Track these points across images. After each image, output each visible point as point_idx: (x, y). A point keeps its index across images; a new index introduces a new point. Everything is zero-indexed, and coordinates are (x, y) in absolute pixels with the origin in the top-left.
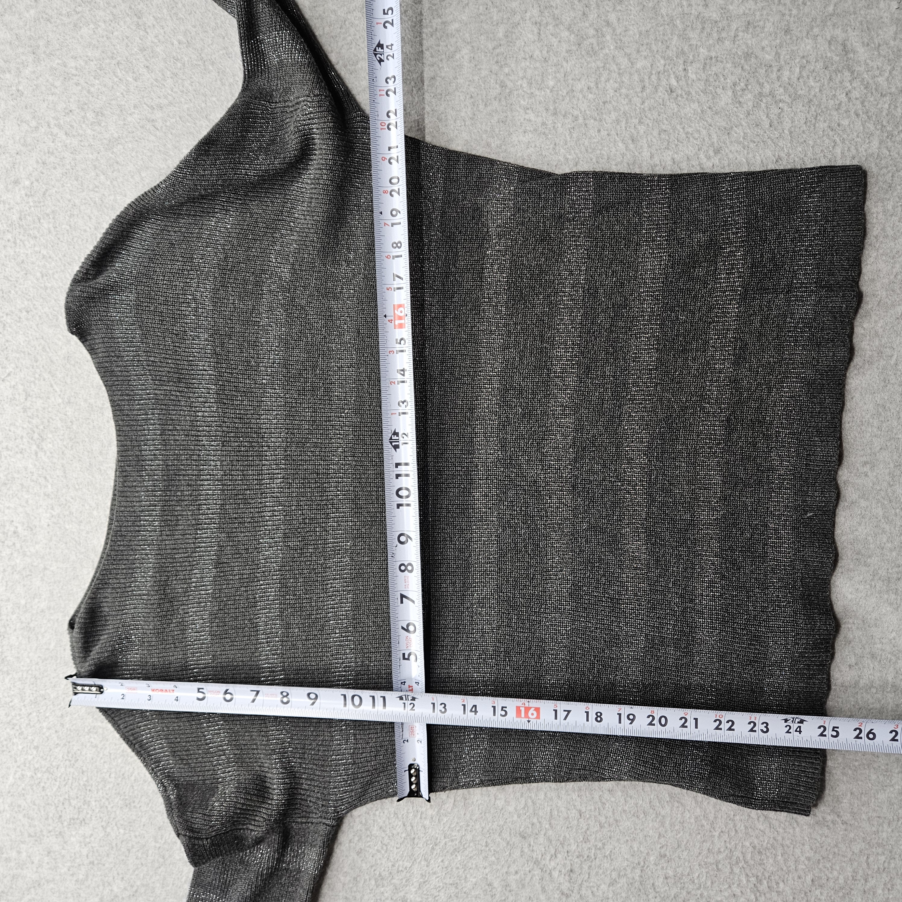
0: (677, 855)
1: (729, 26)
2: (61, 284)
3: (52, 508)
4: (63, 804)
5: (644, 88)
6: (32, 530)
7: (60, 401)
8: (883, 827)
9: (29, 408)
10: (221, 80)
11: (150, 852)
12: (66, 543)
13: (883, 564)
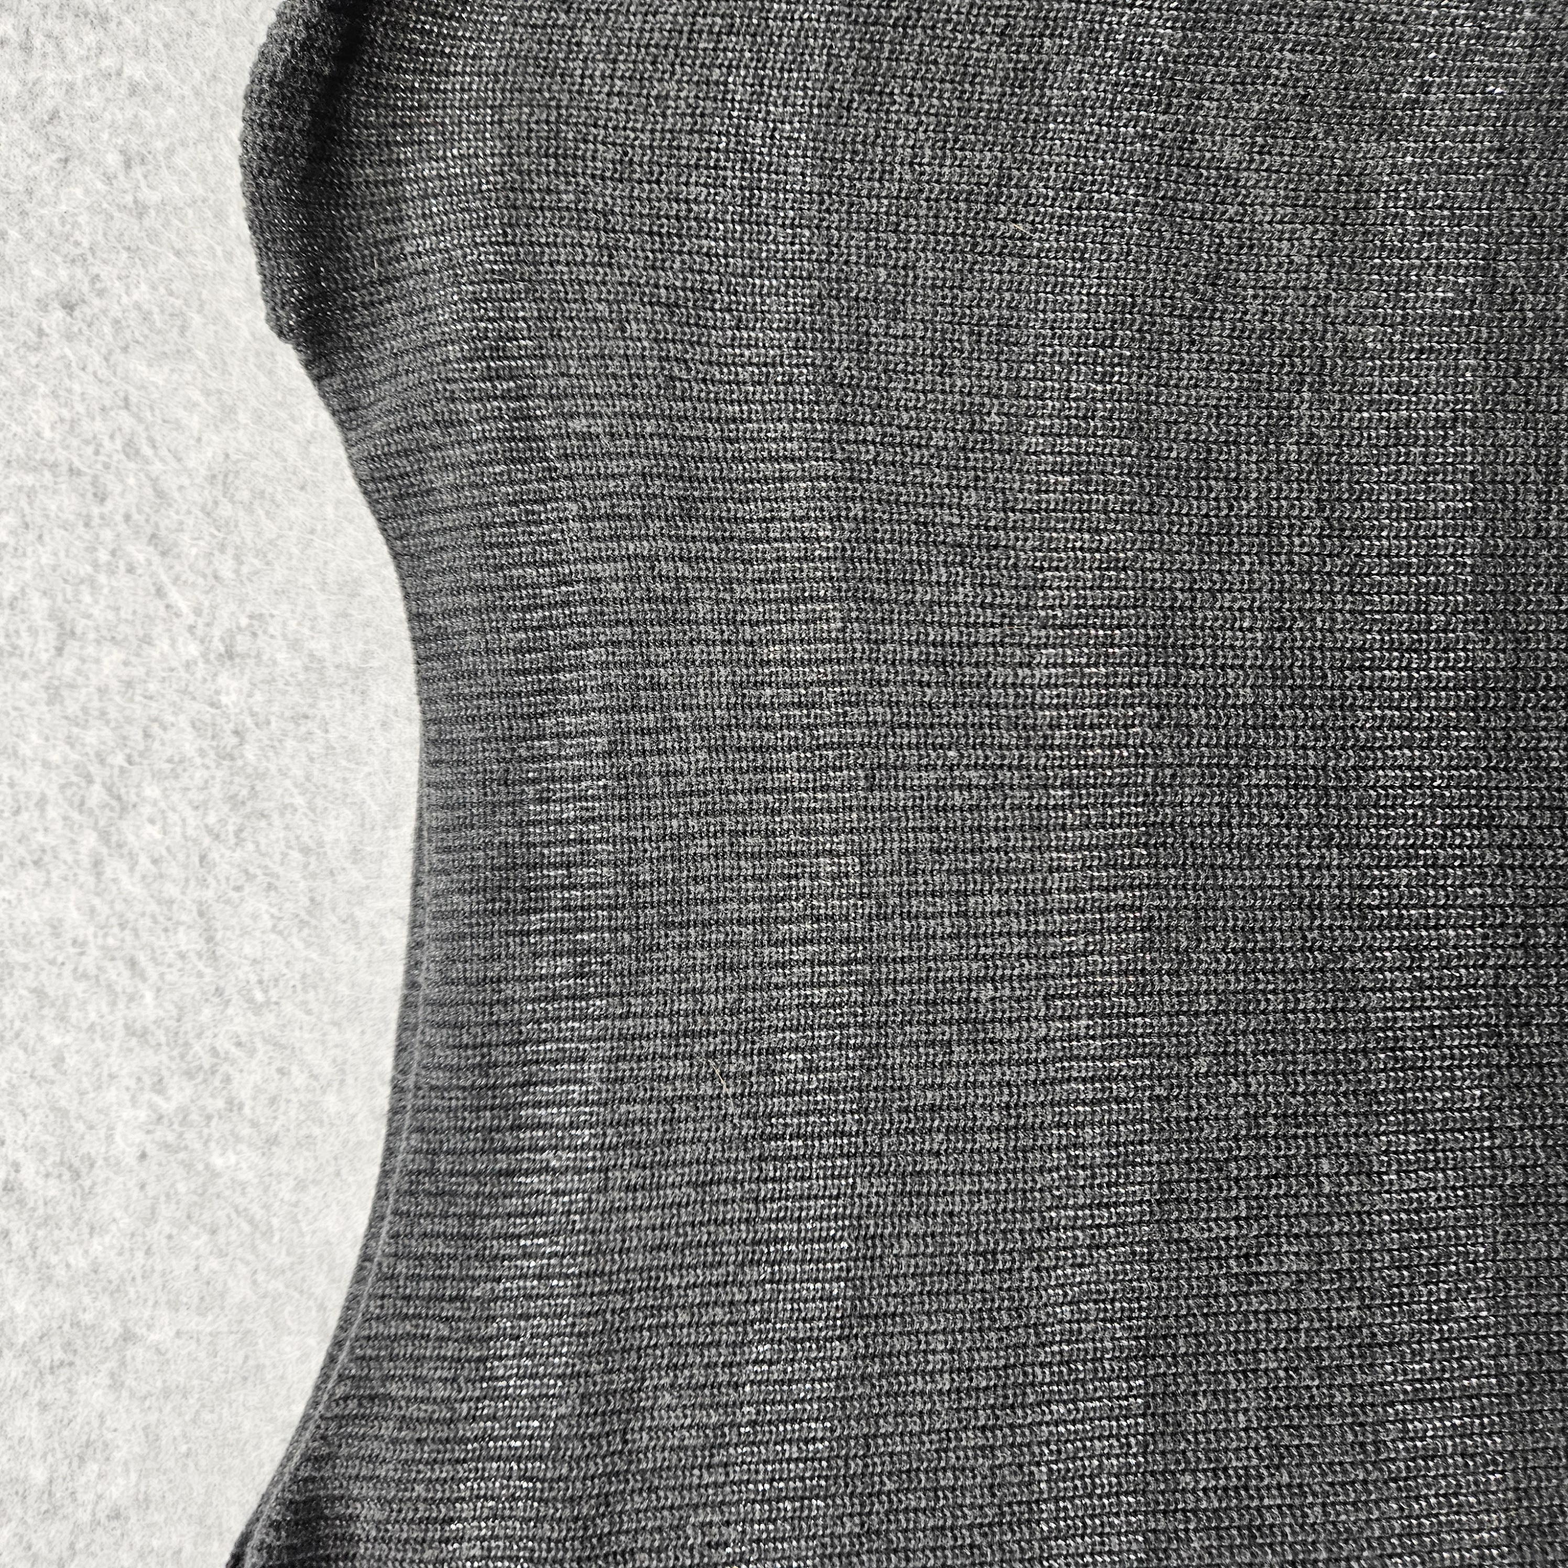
2: (200, 191)
3: (159, 1087)
6: (76, 1175)
7: (193, 650)
9: (72, 686)
12: (214, 1232)
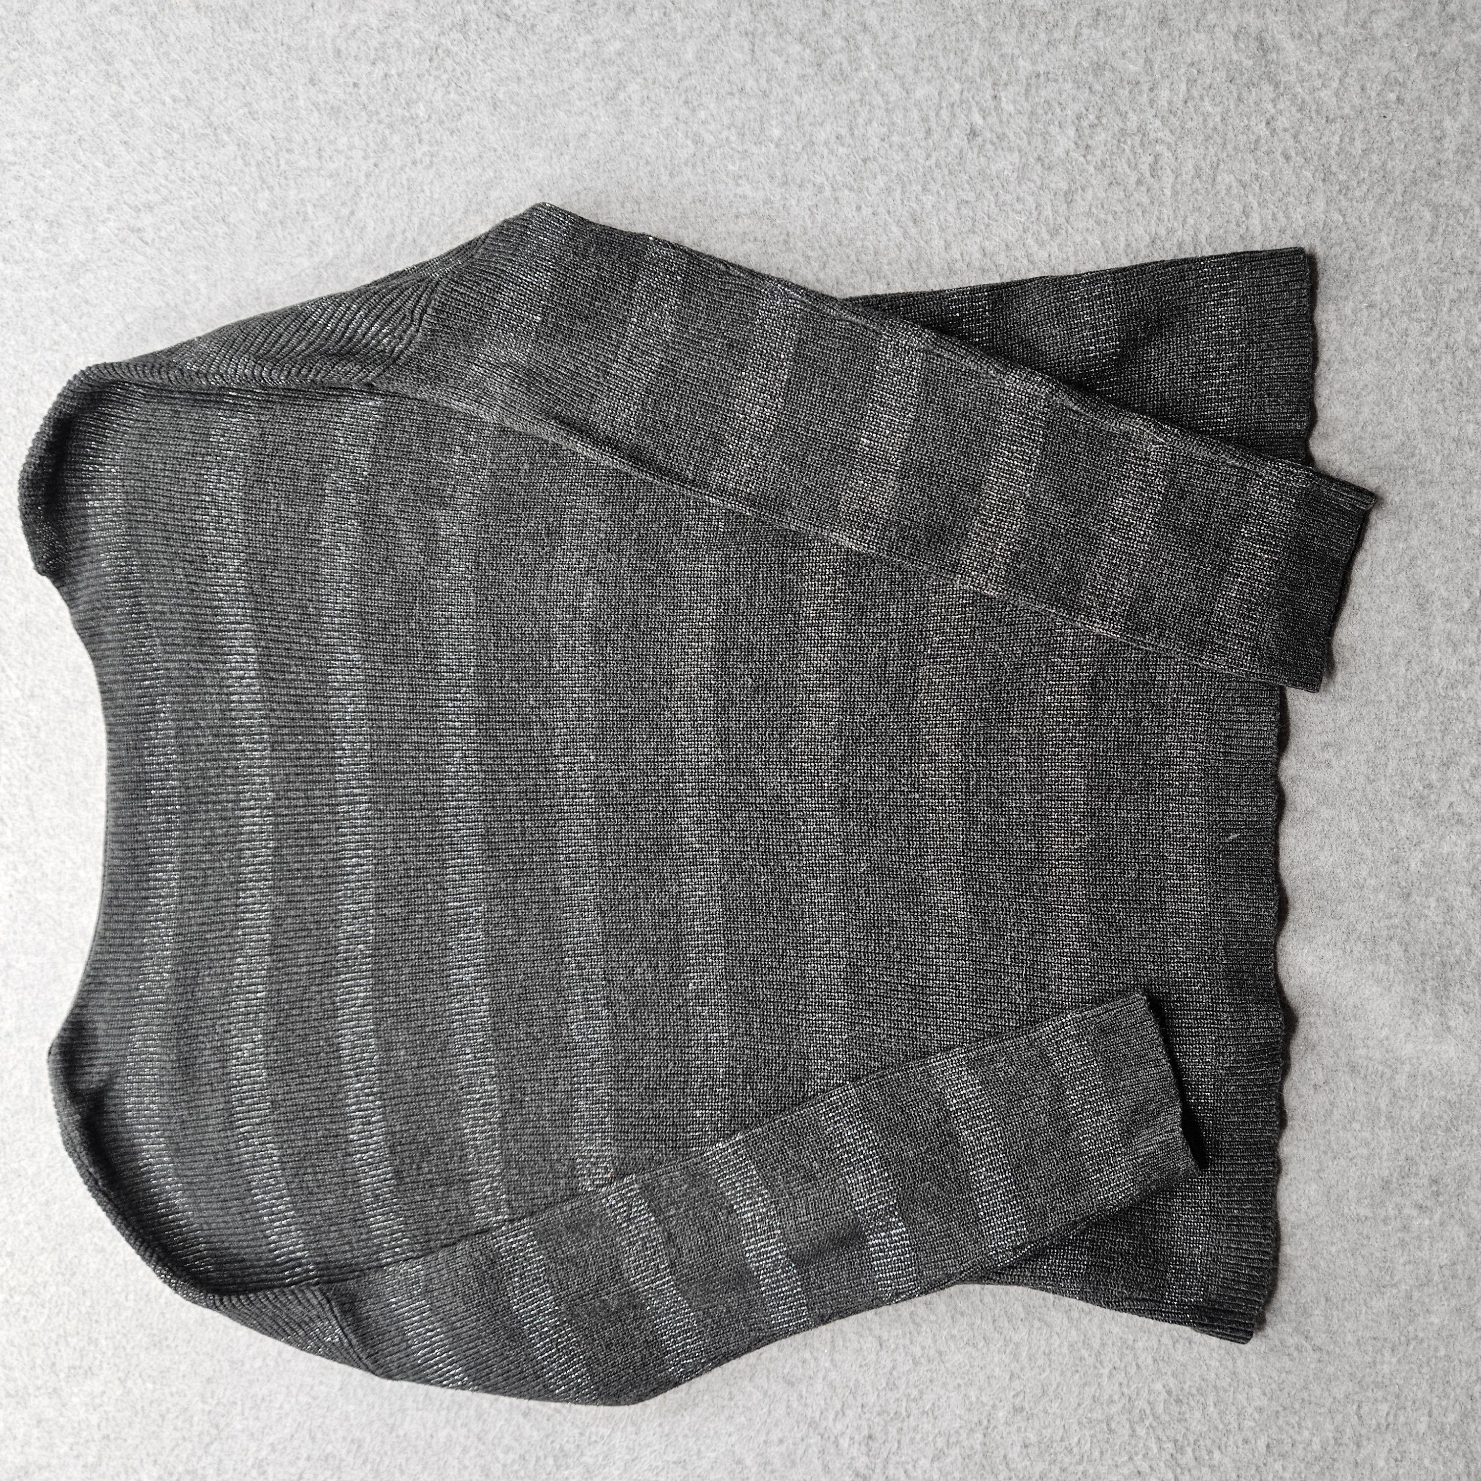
0: (1041, 1407)
1: (1065, 18)
4: (57, 1343)
5: (929, 132)
8: (1383, 1355)
10: (243, 158)
11: (196, 1419)
13: (1363, 914)
